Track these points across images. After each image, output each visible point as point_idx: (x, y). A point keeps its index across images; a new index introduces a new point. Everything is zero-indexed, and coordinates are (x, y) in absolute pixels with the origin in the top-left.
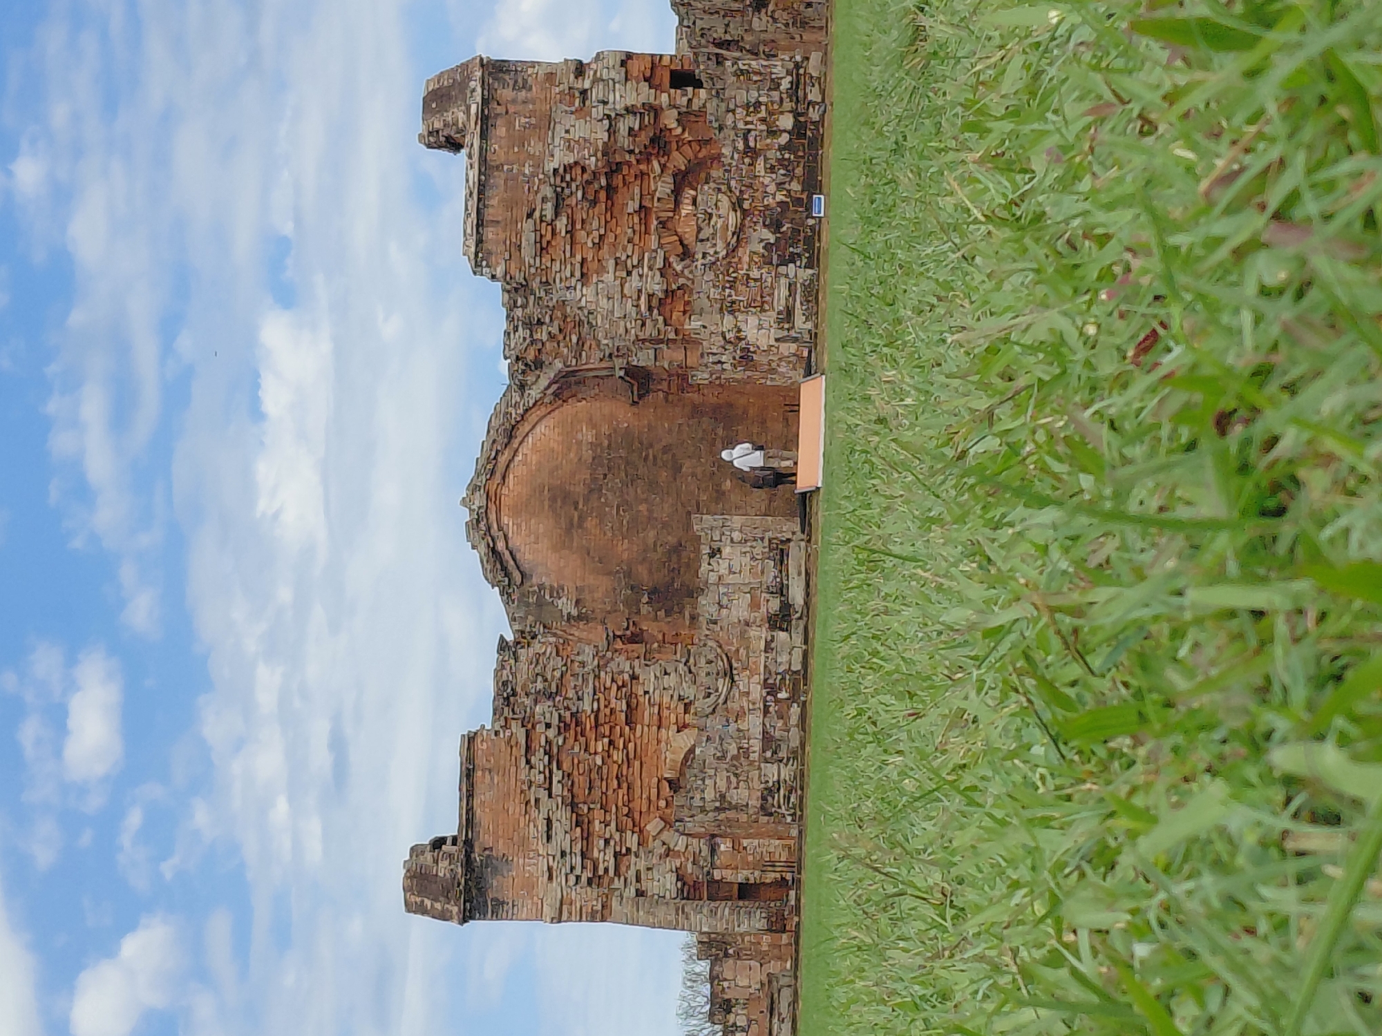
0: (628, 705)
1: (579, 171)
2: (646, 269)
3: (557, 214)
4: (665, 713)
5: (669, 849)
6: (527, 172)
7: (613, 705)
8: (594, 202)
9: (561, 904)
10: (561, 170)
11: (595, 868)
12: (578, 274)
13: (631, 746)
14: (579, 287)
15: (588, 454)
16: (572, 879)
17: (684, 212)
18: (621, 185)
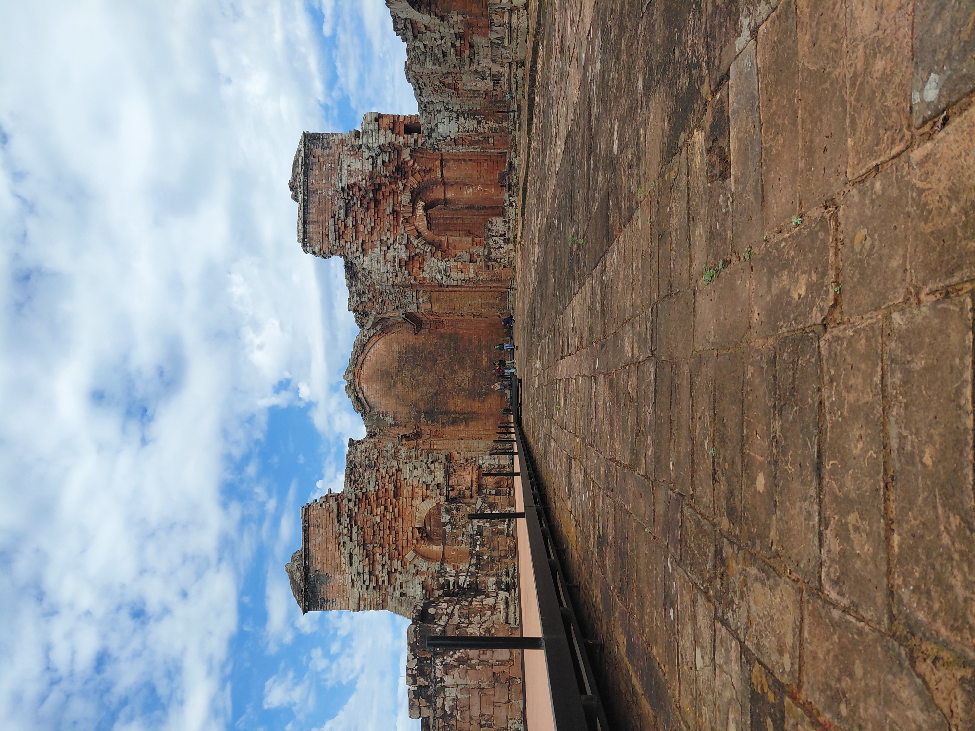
0: (395, 487)
1: (357, 189)
2: (397, 244)
3: (347, 216)
4: (416, 490)
5: (418, 570)
6: (330, 194)
7: (386, 487)
8: (368, 209)
9: (359, 601)
10: (346, 188)
11: (377, 580)
12: (360, 249)
13: (397, 510)
14: (361, 257)
15: (397, 356)
16: (364, 587)
17: (418, 214)
18: (382, 198)
